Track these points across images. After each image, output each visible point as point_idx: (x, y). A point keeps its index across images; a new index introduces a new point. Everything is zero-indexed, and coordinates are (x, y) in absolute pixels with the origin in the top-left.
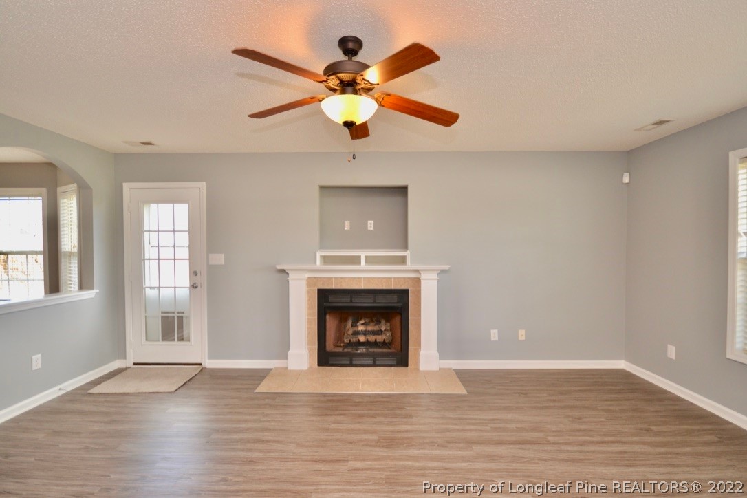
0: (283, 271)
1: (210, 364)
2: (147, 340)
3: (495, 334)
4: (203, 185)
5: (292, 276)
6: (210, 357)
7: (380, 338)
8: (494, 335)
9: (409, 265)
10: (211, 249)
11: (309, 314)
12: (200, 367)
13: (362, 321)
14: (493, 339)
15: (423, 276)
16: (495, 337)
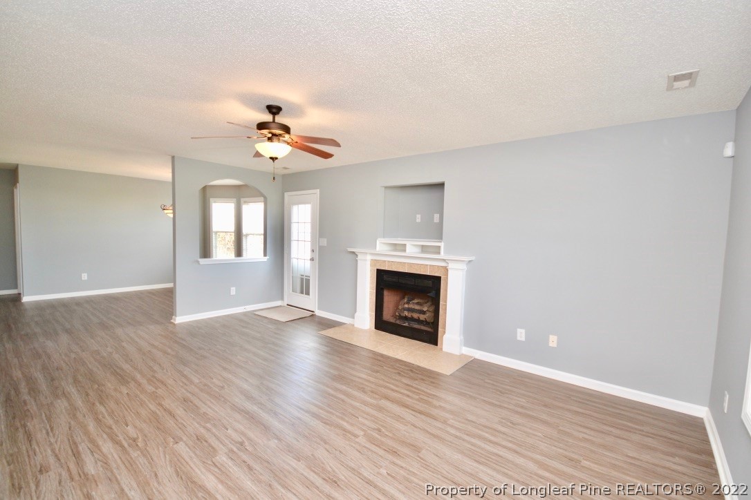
0: (353, 253)
1: (319, 313)
2: (293, 291)
3: (521, 333)
4: (318, 191)
5: (360, 257)
6: (319, 309)
7: (422, 317)
8: (521, 335)
9: (442, 255)
10: (321, 235)
11: (371, 288)
12: (312, 313)
13: (416, 301)
14: (519, 338)
15: (451, 266)
16: (521, 337)
